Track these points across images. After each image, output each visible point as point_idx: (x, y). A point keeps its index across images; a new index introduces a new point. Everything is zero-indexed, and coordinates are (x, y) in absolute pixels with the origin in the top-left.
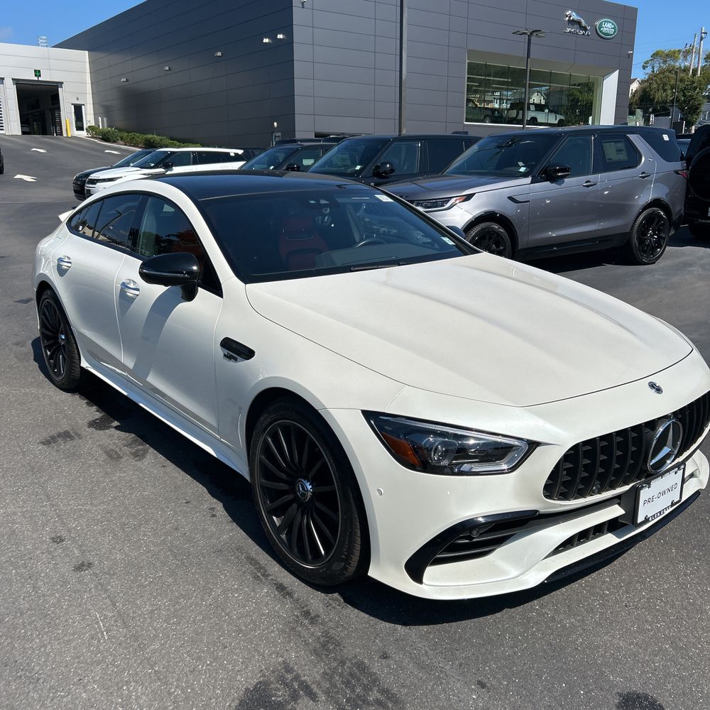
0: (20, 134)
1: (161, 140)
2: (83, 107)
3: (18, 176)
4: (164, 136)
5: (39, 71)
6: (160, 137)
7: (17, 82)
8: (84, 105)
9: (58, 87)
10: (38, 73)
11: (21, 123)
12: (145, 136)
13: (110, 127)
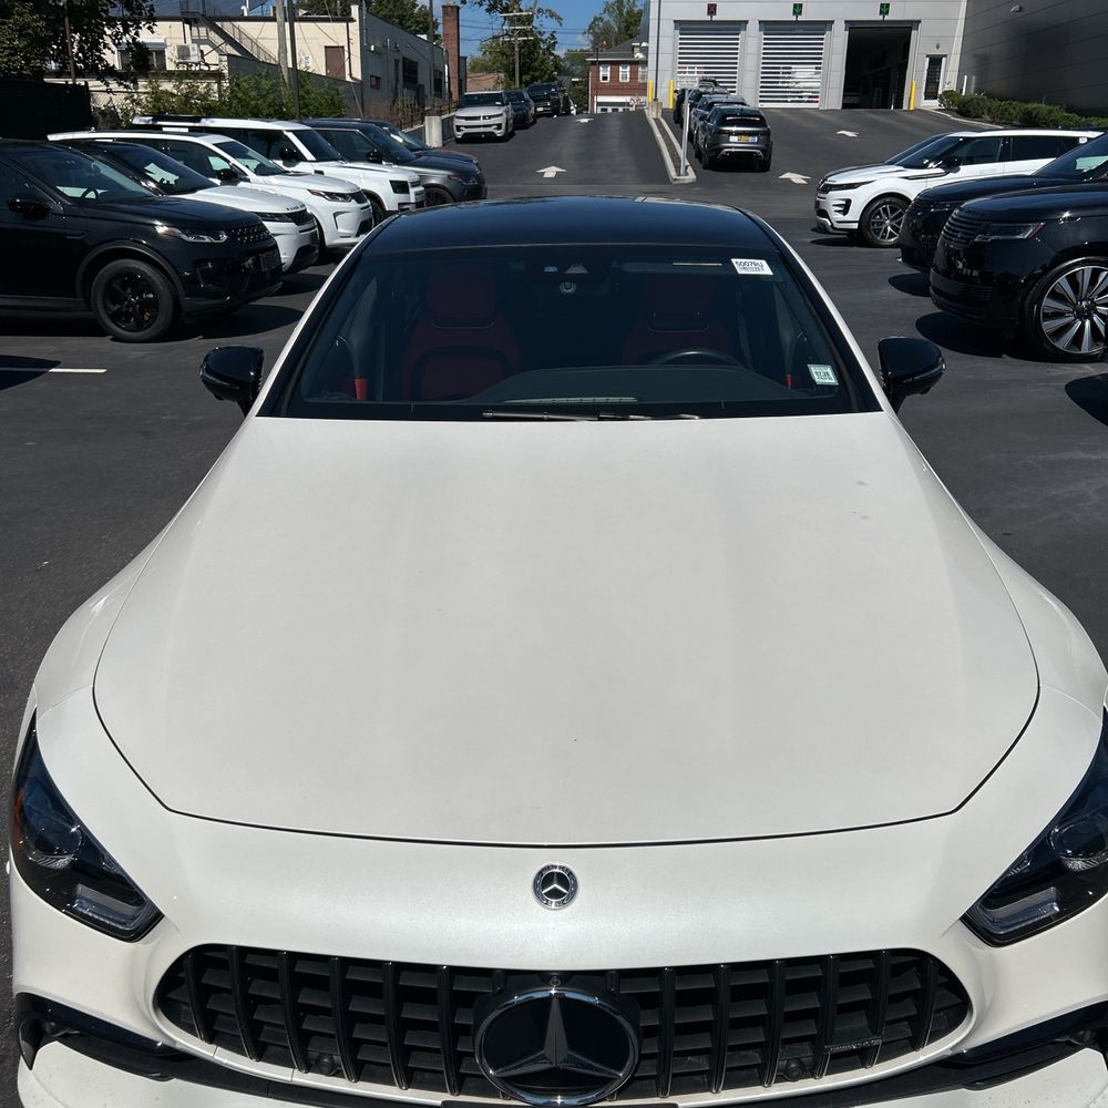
0: (840, 107)
1: (1050, 112)
2: (944, 59)
3: (787, 175)
4: (1056, 104)
5: (888, 5)
6: (1048, 107)
7: (852, 26)
8: (946, 56)
9: (911, 29)
10: (885, 9)
11: (845, 90)
12: (1026, 106)
13: (978, 90)
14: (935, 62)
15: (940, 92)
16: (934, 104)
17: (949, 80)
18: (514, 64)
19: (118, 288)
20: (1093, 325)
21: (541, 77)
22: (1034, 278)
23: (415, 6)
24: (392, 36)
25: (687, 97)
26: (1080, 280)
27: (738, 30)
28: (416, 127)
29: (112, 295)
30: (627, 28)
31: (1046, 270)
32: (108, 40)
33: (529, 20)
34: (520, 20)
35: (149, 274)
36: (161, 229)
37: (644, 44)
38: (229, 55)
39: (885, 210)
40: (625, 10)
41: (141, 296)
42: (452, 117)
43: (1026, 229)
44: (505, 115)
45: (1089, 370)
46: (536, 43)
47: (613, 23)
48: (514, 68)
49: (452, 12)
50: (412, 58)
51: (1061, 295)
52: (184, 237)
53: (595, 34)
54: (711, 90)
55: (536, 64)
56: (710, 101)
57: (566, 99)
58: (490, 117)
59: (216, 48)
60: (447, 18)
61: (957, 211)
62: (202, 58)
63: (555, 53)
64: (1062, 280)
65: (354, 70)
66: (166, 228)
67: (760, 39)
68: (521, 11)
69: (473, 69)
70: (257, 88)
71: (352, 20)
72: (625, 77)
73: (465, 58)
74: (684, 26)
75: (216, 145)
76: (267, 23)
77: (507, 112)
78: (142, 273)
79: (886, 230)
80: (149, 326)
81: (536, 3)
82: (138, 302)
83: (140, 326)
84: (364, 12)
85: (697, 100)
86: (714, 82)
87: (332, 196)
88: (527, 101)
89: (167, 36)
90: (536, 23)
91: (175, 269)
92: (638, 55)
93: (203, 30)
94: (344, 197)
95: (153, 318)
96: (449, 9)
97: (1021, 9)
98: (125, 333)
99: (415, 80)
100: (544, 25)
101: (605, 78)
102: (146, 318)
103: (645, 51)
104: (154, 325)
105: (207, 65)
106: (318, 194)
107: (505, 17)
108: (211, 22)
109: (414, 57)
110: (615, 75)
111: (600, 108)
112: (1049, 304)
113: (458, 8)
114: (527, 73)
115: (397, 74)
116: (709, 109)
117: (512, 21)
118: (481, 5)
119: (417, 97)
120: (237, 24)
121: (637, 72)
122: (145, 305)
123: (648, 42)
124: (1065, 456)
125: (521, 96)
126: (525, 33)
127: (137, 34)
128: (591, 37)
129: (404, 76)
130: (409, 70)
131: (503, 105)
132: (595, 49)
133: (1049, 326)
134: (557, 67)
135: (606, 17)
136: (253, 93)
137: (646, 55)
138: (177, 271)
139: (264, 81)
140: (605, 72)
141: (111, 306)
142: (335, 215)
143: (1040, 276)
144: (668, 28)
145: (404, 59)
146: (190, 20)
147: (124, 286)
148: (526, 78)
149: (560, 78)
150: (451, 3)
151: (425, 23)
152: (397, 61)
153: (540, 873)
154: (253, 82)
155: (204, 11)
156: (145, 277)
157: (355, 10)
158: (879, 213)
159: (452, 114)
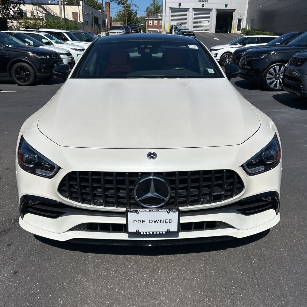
0: (214, 32)
2: (242, 20)
4: (271, 32)
5: (227, 5)
7: (218, 10)
8: (242, 19)
9: (233, 11)
10: (226, 6)
11: (216, 28)
12: (264, 32)
13: (251, 28)
14: (240, 21)
15: (241, 29)
16: (239, 32)
17: (243, 25)
18: (125, 19)
19: (19, 70)
20: (280, 81)
21: (133, 23)
22: (264, 69)
23: (97, 3)
24: (91, 10)
25: (173, 28)
26: (276, 69)
27: (187, 10)
28: (98, 35)
29: (17, 73)
30: (156, 10)
31: (268, 67)
32: (12, 8)
33: (129, 7)
34: (127, 7)
35: (28, 67)
36: (31, 54)
37: (161, 14)
38: (45, 14)
39: (226, 56)
40: (156, 5)
41: (25, 73)
42: (109, 33)
43: (263, 56)
44: (123, 32)
45: (279, 93)
46: (131, 13)
47: (152, 9)
48: (125, 20)
49: (108, 4)
50: (97, 16)
51: (272, 73)
52: (38, 57)
53: (147, 12)
54: (180, 26)
55: (131, 19)
56: (179, 29)
57: (140, 29)
58: (119, 33)
59: (41, 12)
60: (107, 6)
61: (245, 52)
62: (38, 14)
63: (137, 16)
64: (272, 69)
65: (81, 19)
66: (32, 54)
67: (193, 14)
68: (127, 4)
69: (114, 21)
70: (54, 22)
71: (80, 5)
72: (156, 23)
73: (112, 17)
74: (172, 9)
75: (44, 35)
76: (56, 6)
77: (124, 31)
78: (26, 66)
79: (227, 62)
80: (28, 81)
81: (131, 2)
82: (24, 75)
83: (25, 81)
84: (83, 3)
85: (176, 29)
86: (181, 25)
87: (77, 50)
88: (129, 29)
89: (27, 8)
90: (131, 8)
91: (35, 65)
92: (160, 17)
93: (37, 7)
94: (80, 50)
95: (29, 79)
96: (107, 3)
97: (262, 6)
98: (21, 83)
99: (98, 23)
100: (133, 8)
101: (150, 24)
102: (27, 79)
103: (162, 16)
104: (29, 81)
105: (39, 16)
106: (73, 49)
107: (123, 6)
108: (40, 5)
109: (98, 16)
110: (153, 23)
111: (149, 32)
112: (268, 76)
113: (110, 3)
114: (129, 21)
115: (93, 21)
116: (179, 31)
117: (125, 7)
118: (116, 2)
119: (99, 27)
120: (47, 5)
121: (159, 22)
122: (27, 75)
123: (162, 13)
124: (272, 110)
125: (127, 27)
126: (128, 11)
127: (20, 6)
128: (147, 13)
129: (95, 21)
130: (96, 20)
131: (123, 29)
132: (148, 16)
133: (268, 81)
134: (137, 20)
135: (151, 7)
136: (53, 23)
137: (162, 17)
138: (36, 66)
139: (56, 20)
140: (150, 22)
141: (17, 76)
142: (78, 55)
143: (266, 68)
144: (168, 10)
145: (95, 17)
146: (34, 4)
147: (21, 70)
148: (129, 23)
149: (138, 24)
150: (108, 2)
151: (100, 7)
152: (93, 17)
153: (149, 153)
154: (53, 20)
155: (38, 2)
156: (27, 68)
157: (81, 2)
158: (225, 57)
159: (108, 32)
